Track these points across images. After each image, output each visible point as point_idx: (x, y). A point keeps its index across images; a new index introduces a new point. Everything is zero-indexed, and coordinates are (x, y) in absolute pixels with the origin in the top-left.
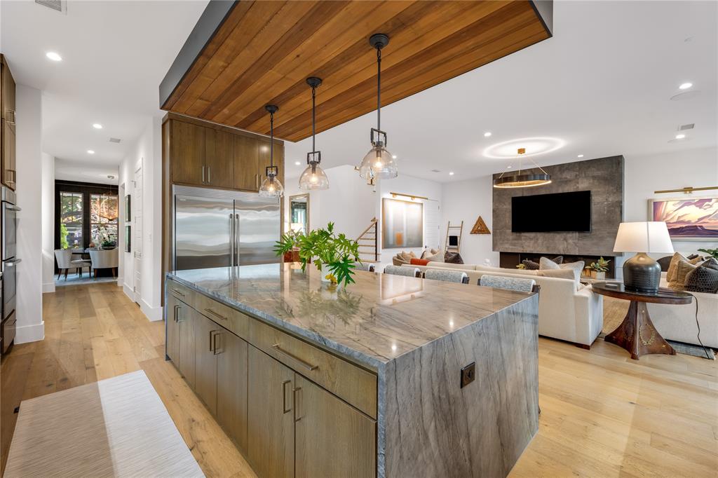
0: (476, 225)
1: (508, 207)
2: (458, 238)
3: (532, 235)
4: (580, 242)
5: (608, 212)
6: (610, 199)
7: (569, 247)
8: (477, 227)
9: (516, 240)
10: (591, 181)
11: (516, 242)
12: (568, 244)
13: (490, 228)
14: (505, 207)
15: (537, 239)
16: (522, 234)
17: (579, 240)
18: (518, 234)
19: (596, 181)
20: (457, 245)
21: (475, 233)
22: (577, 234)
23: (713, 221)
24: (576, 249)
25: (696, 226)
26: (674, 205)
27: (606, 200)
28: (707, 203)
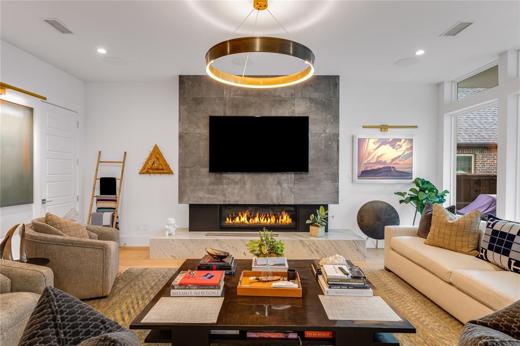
0: (150, 158)
1: (203, 131)
2: (118, 182)
3: (237, 176)
4: (296, 186)
5: (325, 147)
6: (328, 131)
7: (284, 193)
8: (150, 163)
9: (213, 184)
10: (308, 104)
11: (215, 187)
12: (282, 189)
13: (174, 165)
14: (198, 131)
15: (244, 183)
16: (224, 175)
17: (295, 184)
18: (218, 175)
19: (313, 105)
20: (115, 194)
21: (147, 172)
22: (293, 175)
23: (402, 162)
24: (291, 196)
25: (390, 167)
26: (374, 143)
27: (324, 131)
28: (398, 143)
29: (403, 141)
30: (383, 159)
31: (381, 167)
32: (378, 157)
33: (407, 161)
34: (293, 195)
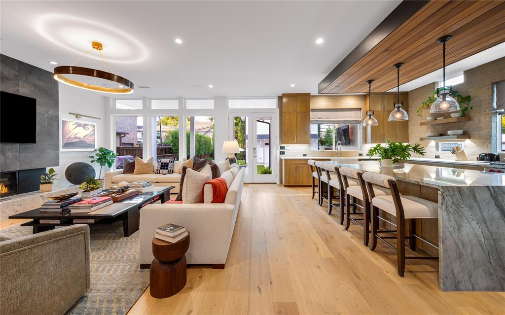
4: (21, 154)
5: (48, 124)
6: (50, 112)
7: (8, 162)
12: (5, 158)
17: (20, 152)
19: (37, 90)
22: (18, 146)
23: (89, 138)
24: (17, 163)
25: (83, 141)
26: (73, 125)
27: (47, 112)
28: (87, 126)
29: (90, 125)
30: (78, 135)
31: (78, 140)
32: (76, 134)
33: (92, 138)
34: (18, 163)
